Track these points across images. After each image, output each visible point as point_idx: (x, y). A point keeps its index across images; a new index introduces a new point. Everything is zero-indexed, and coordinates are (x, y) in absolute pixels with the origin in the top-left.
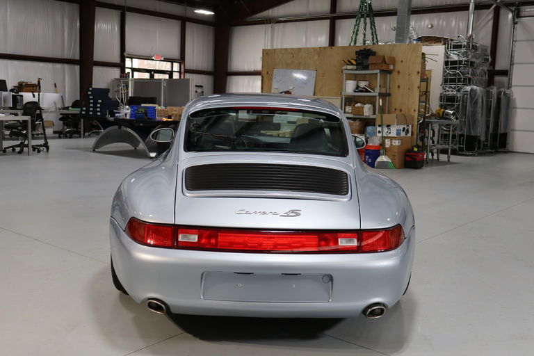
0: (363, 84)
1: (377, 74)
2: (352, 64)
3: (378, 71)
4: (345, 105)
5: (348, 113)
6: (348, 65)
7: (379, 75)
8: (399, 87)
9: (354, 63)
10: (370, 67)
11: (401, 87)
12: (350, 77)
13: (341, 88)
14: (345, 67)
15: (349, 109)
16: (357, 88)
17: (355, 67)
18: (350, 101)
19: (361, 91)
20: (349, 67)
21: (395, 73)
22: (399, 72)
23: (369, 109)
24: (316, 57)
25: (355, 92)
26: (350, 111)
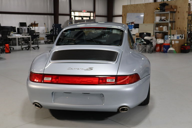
0: (163, 18)
1: (168, 13)
2: (158, 10)
3: (169, 12)
4: (156, 27)
5: (157, 30)
6: (157, 10)
7: (169, 14)
8: (179, 18)
9: (159, 9)
10: (166, 11)
11: (180, 19)
12: (158, 15)
13: (154, 19)
14: (155, 11)
15: (157, 28)
16: (161, 20)
17: (159, 11)
18: (158, 25)
19: (162, 21)
20: (157, 11)
21: (177, 13)
22: (179, 12)
23: (166, 28)
24: (144, 7)
25: (160, 21)
26: (158, 29)
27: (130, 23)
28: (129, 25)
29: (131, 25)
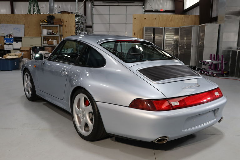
0: (51, 31)
1: (58, 26)
2: (45, 22)
3: (58, 25)
4: (43, 40)
5: (45, 44)
6: (43, 22)
7: (59, 27)
8: (66, 32)
9: (46, 21)
10: (54, 24)
11: (67, 33)
12: (45, 28)
13: (40, 34)
14: (41, 23)
15: (45, 42)
17: (47, 23)
18: (45, 38)
19: (50, 34)
20: (43, 23)
22: (65, 26)
23: (56, 42)
24: (24, 18)
25: (47, 34)
26: (46, 43)
27: (7, 36)
28: (6, 37)
29: (8, 37)
